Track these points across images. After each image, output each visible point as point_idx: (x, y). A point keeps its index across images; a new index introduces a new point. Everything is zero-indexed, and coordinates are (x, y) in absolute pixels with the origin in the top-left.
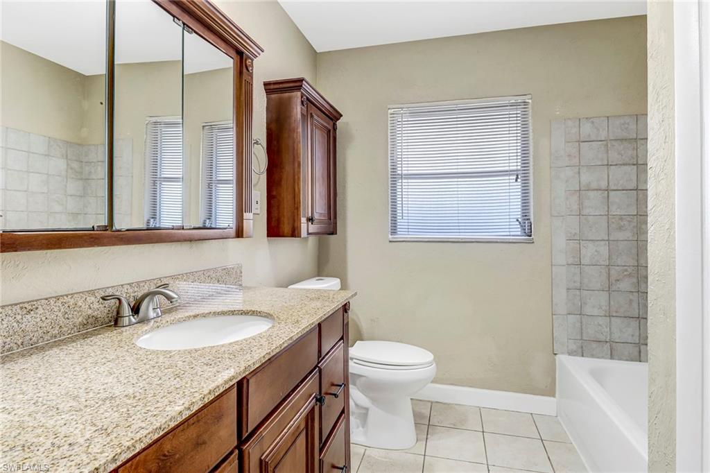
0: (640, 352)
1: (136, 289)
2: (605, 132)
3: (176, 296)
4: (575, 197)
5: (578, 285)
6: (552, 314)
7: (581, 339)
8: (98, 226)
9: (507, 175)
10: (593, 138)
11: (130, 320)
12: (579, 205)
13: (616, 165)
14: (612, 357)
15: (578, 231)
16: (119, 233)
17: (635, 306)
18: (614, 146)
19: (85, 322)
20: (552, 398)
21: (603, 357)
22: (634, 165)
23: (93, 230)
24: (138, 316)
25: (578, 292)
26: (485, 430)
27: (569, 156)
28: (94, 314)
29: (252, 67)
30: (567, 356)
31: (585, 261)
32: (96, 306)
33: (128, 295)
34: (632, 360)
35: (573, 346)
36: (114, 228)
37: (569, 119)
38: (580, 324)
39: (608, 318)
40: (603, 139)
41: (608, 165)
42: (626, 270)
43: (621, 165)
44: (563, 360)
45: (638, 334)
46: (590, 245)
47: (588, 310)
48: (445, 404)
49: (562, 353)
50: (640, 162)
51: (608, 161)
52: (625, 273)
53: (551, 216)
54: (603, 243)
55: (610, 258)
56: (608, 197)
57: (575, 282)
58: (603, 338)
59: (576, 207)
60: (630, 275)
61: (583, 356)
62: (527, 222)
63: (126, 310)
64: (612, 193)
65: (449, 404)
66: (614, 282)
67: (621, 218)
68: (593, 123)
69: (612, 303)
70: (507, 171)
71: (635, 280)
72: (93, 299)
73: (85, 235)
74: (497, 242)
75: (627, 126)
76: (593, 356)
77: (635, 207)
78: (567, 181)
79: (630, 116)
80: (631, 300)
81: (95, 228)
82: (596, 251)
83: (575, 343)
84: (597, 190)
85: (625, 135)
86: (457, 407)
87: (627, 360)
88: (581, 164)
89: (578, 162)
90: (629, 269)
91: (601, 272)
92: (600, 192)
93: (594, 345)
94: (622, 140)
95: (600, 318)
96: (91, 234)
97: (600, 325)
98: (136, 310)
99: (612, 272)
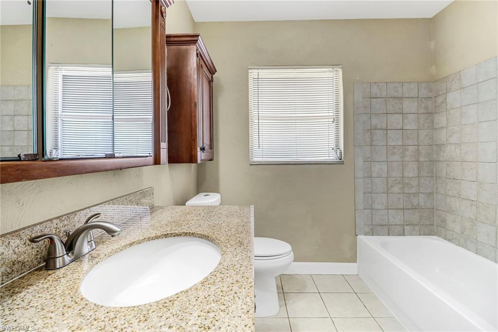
0: (404, 230)
1: (66, 223)
2: (385, 92)
3: (118, 229)
4: (368, 134)
5: (369, 190)
6: (355, 210)
7: (372, 225)
8: (25, 155)
9: (327, 118)
10: (378, 96)
11: (64, 261)
12: (370, 139)
13: (391, 114)
14: (389, 235)
15: (369, 156)
16: (52, 163)
17: (401, 201)
18: (389, 101)
19: (9, 270)
20: (355, 264)
21: (384, 235)
22: (401, 114)
23: (20, 160)
24: (73, 253)
25: (370, 195)
26: (320, 292)
27: (365, 107)
28: (20, 259)
29: (166, 14)
30: (364, 236)
31: (374, 175)
32: (22, 249)
33: (58, 230)
34: (399, 235)
35: (367, 230)
36: (46, 157)
37: (365, 83)
38: (371, 215)
39: (387, 210)
40: (384, 97)
41: (386, 113)
42: (397, 180)
43: (394, 113)
44: (361, 238)
45: (403, 219)
46: (377, 164)
47: (376, 206)
48: (289, 275)
49: (361, 235)
50: (404, 112)
51: (387, 110)
52: (397, 182)
53: (354, 146)
54: (384, 163)
55: (388, 173)
56: (387, 134)
57: (368, 188)
58: (384, 223)
59: (368, 140)
60: (399, 183)
61: (373, 235)
62: (338, 150)
63: (60, 249)
64: (389, 131)
65: (291, 275)
66: (390, 187)
67: (394, 147)
68: (378, 86)
69: (389, 200)
70: (327, 116)
71: (401, 186)
72: (18, 241)
73: (10, 166)
74: (321, 164)
75: (397, 89)
76: (378, 235)
77: (401, 140)
78: (364, 123)
79: (399, 83)
80: (399, 198)
81: (23, 157)
82: (380, 168)
83: (368, 227)
84: (380, 129)
85: (396, 95)
86: (296, 276)
87: (397, 236)
88: (372, 112)
89: (370, 111)
90: (398, 179)
91: (383, 182)
92: (382, 131)
93: (379, 228)
94: (394, 98)
95: (382, 211)
96: (18, 165)
97: (382, 215)
98: (70, 247)
99: (389, 181)
